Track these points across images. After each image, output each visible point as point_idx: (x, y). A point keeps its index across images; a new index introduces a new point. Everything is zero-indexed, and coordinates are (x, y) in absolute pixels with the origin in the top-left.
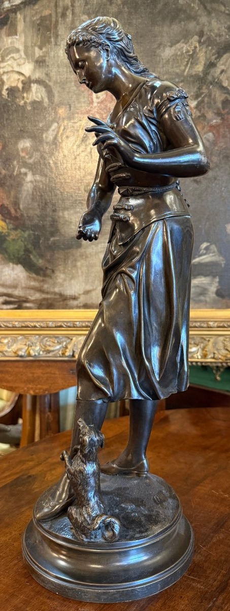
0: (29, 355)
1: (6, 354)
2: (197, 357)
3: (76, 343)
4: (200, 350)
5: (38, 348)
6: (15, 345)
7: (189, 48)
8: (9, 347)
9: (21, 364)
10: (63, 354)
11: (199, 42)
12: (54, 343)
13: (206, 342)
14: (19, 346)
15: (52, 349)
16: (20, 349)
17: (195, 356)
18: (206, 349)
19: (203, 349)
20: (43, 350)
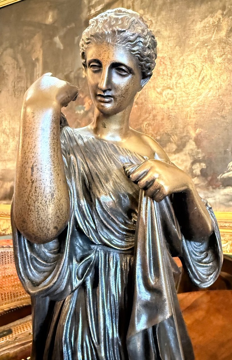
7: (214, 20)
11: (222, 14)
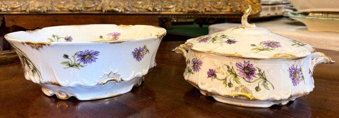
0: (76, 11)
1: (63, 10)
2: (172, 11)
3: (103, 3)
4: (175, 7)
5: (81, 6)
6: (68, 4)
8: (64, 6)
9: (72, 16)
10: (96, 10)
12: (91, 4)
13: (179, 3)
14: (71, 5)
15: (89, 6)
16: (71, 7)
17: (172, 10)
18: (178, 7)
19: (176, 7)
20: (84, 7)
